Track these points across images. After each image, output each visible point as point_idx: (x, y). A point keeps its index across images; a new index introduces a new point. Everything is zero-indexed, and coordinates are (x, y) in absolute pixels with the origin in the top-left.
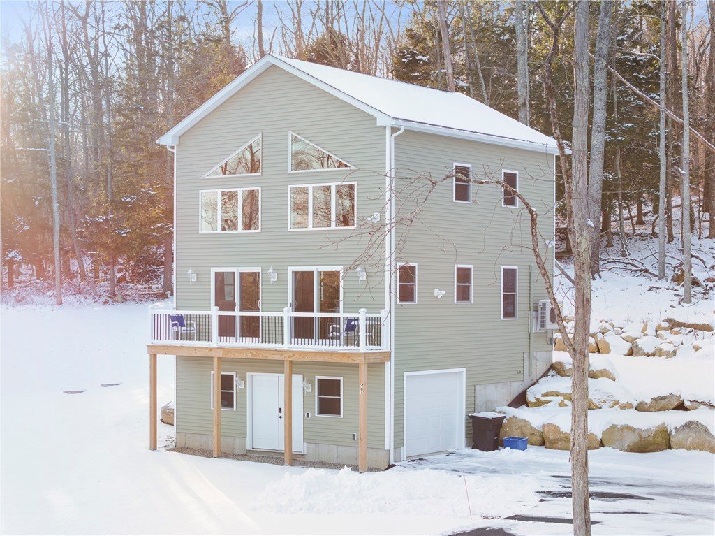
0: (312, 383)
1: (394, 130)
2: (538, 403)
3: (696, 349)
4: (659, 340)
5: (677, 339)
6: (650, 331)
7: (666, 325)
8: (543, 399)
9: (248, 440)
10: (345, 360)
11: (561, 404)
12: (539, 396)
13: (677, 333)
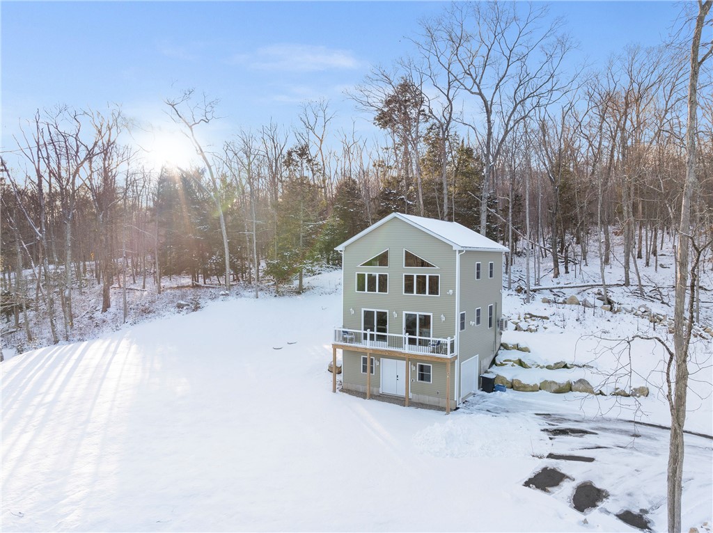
0: (415, 365)
1: (460, 251)
2: (502, 365)
3: (545, 328)
4: (527, 324)
5: (535, 323)
6: (522, 319)
7: (528, 316)
8: (504, 363)
9: (380, 389)
10: (439, 361)
11: (513, 366)
12: (502, 361)
13: (534, 320)
